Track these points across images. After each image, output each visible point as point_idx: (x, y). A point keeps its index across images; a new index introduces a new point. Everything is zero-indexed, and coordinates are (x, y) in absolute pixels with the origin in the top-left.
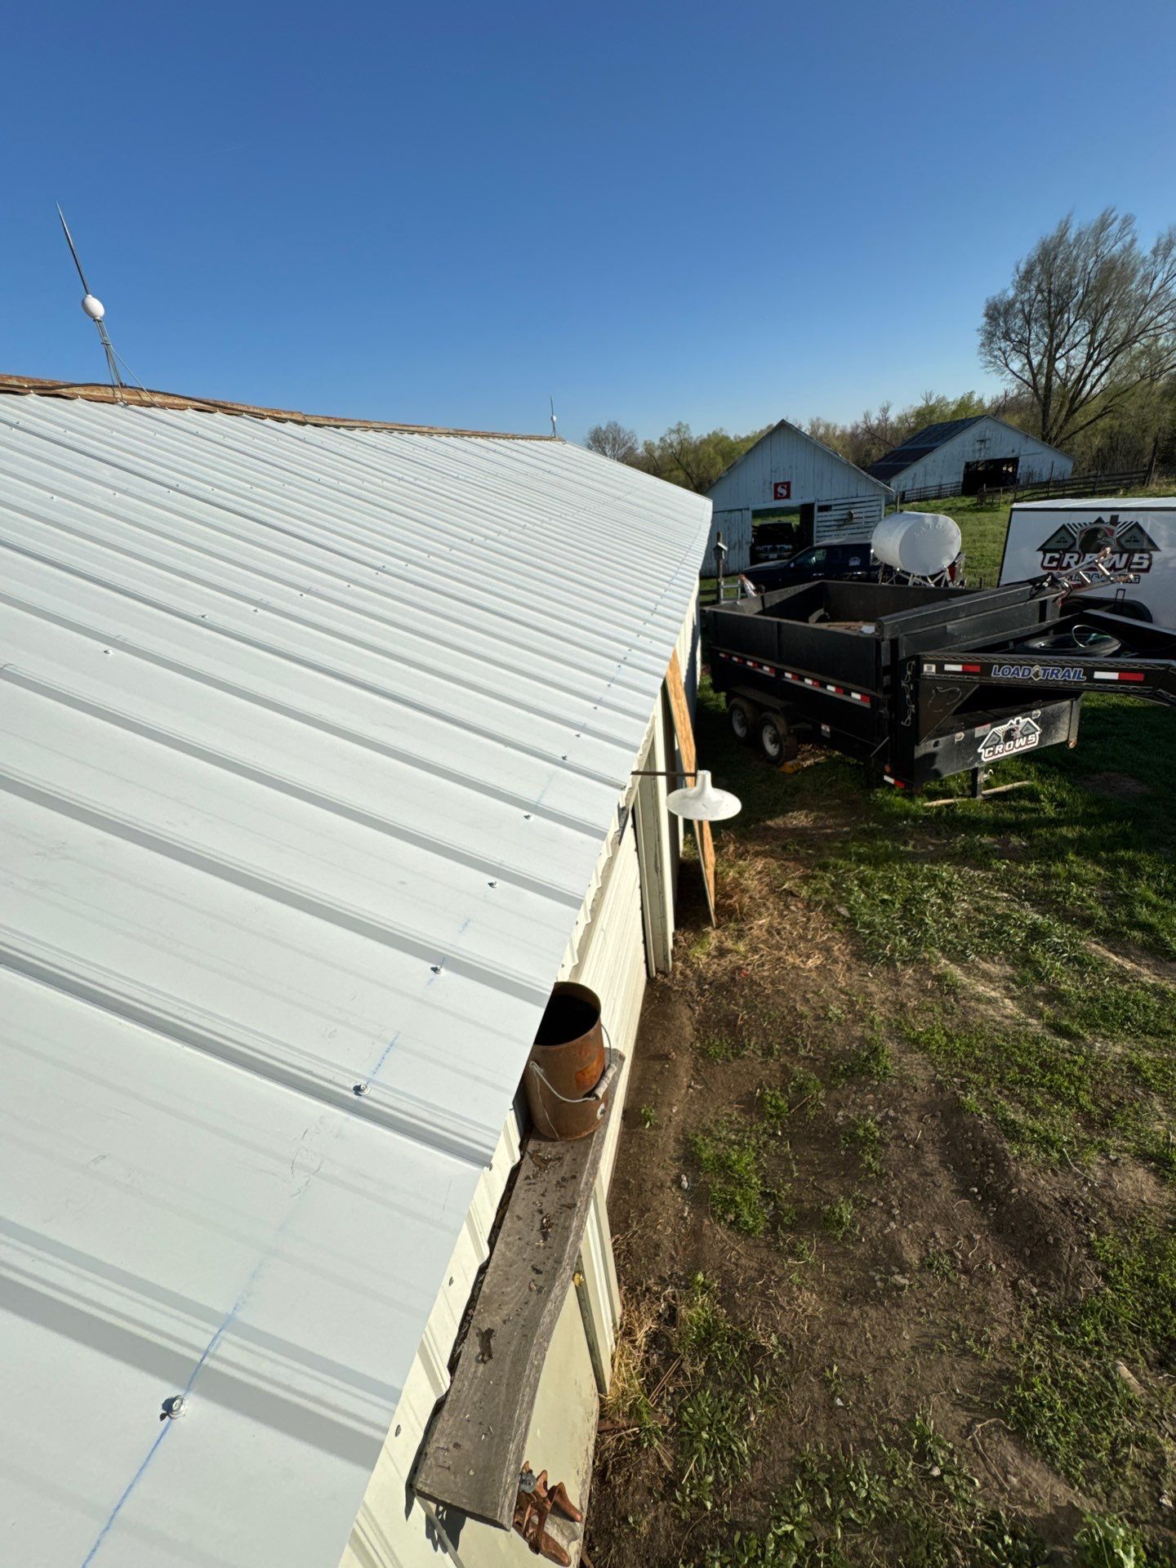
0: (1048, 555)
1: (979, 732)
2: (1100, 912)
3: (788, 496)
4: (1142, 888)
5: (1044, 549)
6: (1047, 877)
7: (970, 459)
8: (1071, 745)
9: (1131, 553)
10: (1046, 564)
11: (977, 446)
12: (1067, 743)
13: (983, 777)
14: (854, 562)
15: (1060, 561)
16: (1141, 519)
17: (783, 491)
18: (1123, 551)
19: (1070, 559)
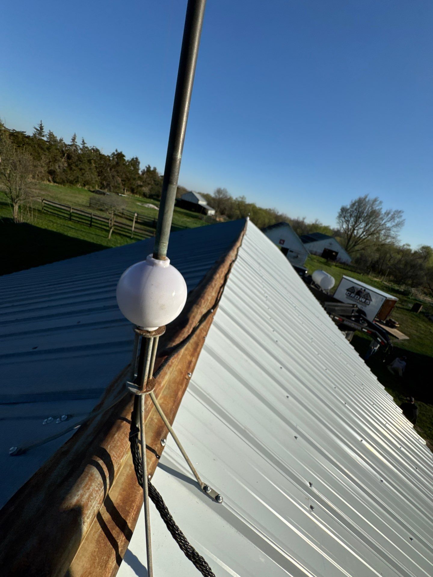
0: (348, 292)
3: (283, 244)
5: (348, 290)
7: (326, 247)
9: (366, 299)
10: (347, 294)
11: (329, 245)
15: (350, 294)
16: (371, 293)
17: (282, 242)
18: (364, 298)
19: (353, 295)
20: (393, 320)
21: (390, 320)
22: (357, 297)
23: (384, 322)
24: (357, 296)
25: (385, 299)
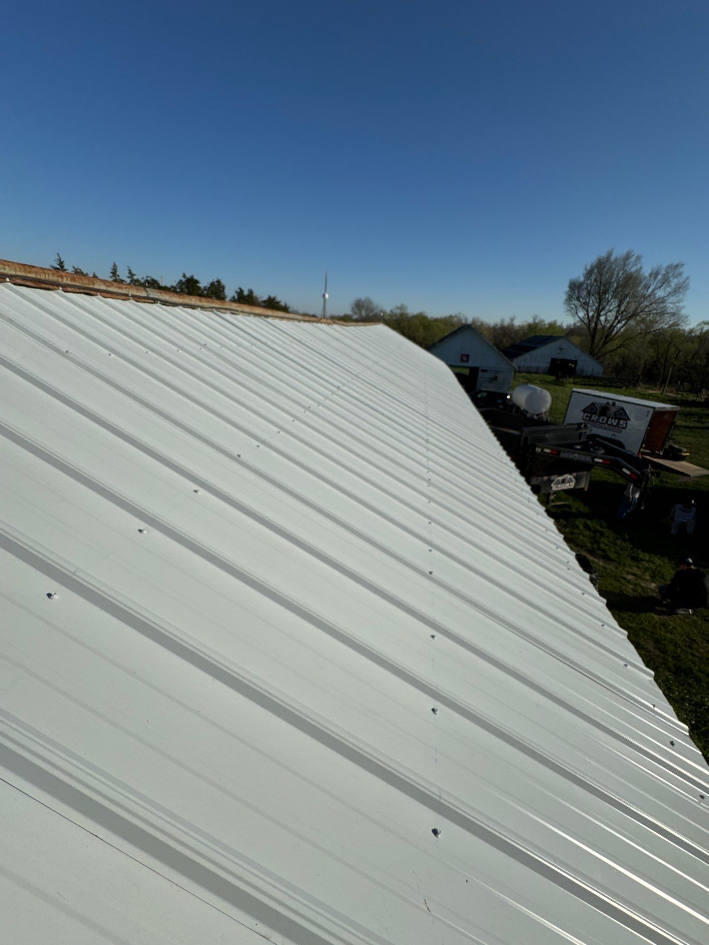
0: (586, 414)
1: (553, 477)
2: (589, 545)
3: (467, 361)
4: (604, 539)
6: (572, 533)
7: (554, 356)
8: (586, 489)
9: (620, 419)
10: (584, 418)
11: (558, 351)
12: (583, 489)
13: (552, 497)
14: (500, 401)
15: (590, 417)
16: (625, 406)
17: (464, 358)
18: (616, 418)
19: (594, 417)
20: (676, 446)
21: (671, 447)
22: (603, 420)
23: (661, 453)
24: (602, 418)
25: (652, 411)
